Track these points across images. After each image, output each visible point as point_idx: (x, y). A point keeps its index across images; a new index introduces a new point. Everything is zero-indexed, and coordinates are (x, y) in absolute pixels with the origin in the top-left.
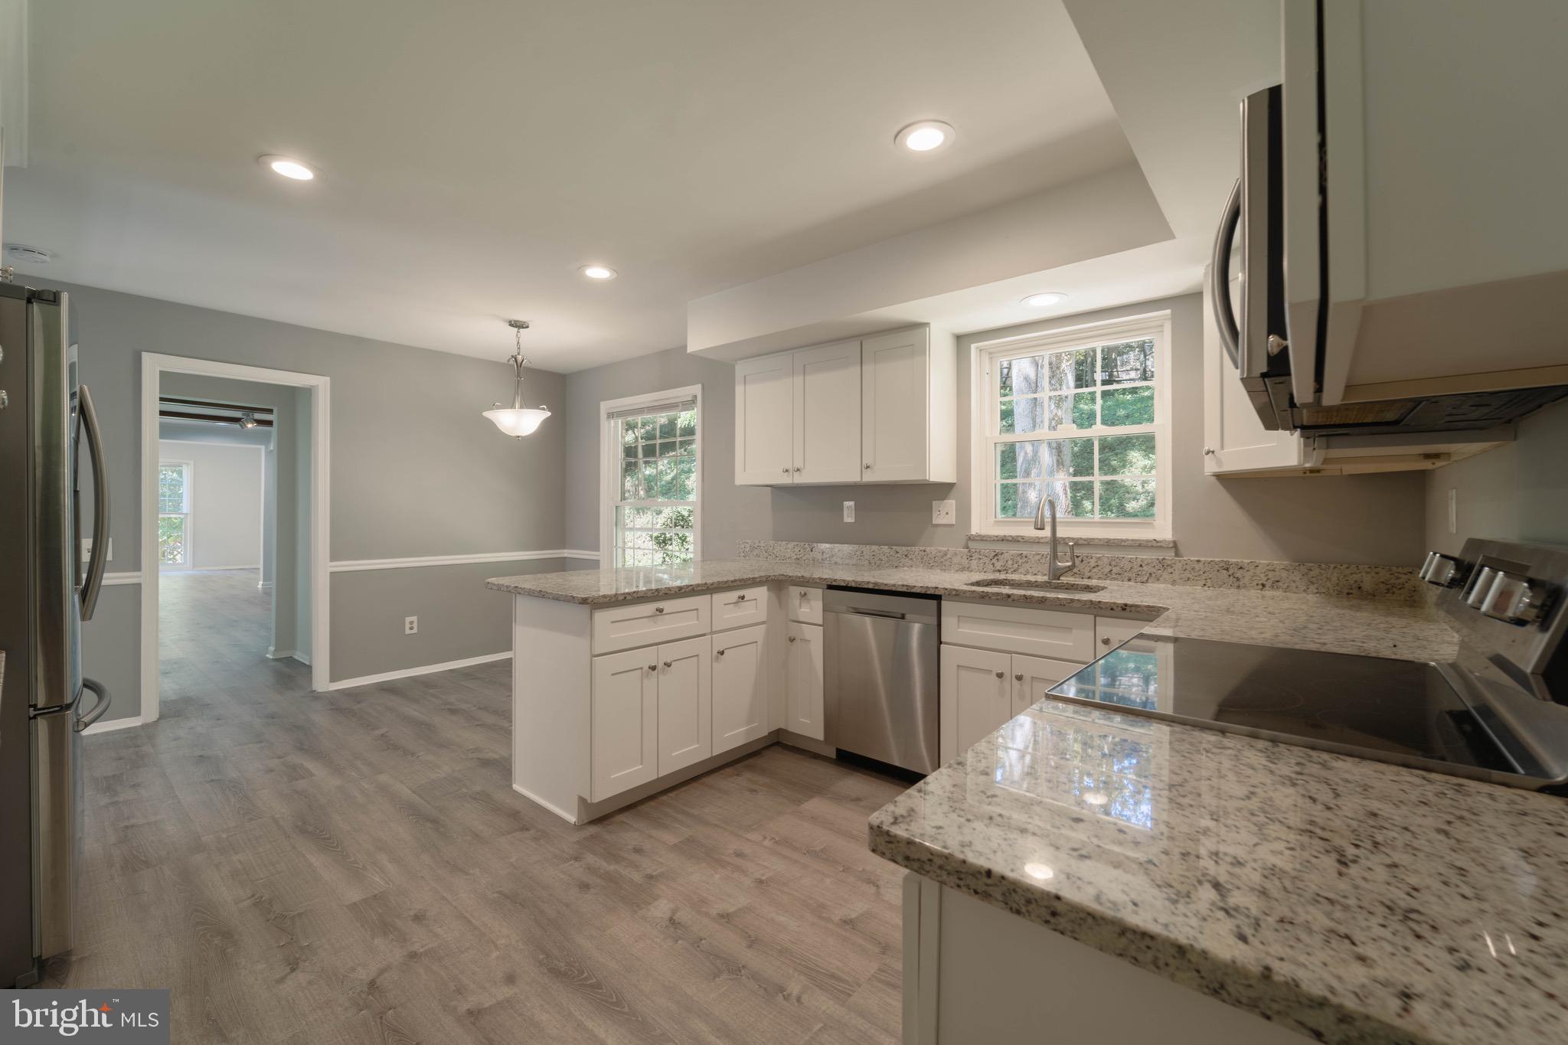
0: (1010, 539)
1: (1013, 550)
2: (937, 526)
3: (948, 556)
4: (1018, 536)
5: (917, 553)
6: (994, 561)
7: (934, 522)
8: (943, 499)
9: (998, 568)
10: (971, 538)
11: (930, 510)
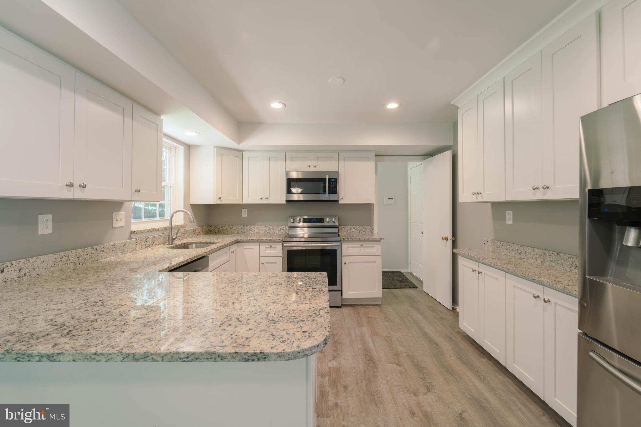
0: (151, 230)
1: (152, 235)
2: (115, 228)
3: (127, 245)
4: (154, 229)
5: (110, 248)
6: (146, 242)
7: (114, 226)
8: (118, 211)
9: (147, 246)
10: (132, 233)
11: (112, 219)
